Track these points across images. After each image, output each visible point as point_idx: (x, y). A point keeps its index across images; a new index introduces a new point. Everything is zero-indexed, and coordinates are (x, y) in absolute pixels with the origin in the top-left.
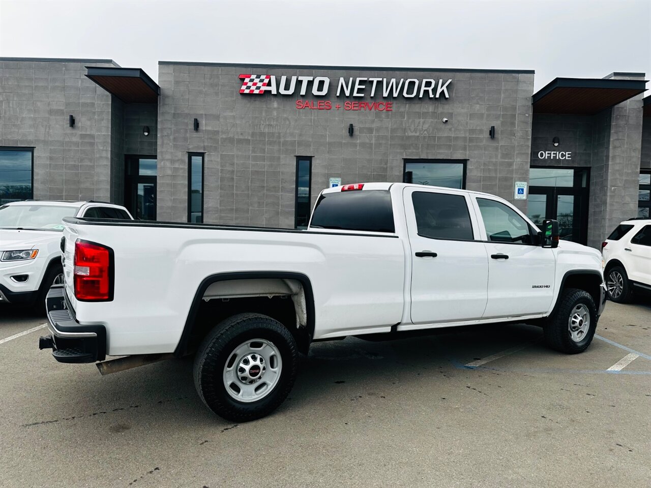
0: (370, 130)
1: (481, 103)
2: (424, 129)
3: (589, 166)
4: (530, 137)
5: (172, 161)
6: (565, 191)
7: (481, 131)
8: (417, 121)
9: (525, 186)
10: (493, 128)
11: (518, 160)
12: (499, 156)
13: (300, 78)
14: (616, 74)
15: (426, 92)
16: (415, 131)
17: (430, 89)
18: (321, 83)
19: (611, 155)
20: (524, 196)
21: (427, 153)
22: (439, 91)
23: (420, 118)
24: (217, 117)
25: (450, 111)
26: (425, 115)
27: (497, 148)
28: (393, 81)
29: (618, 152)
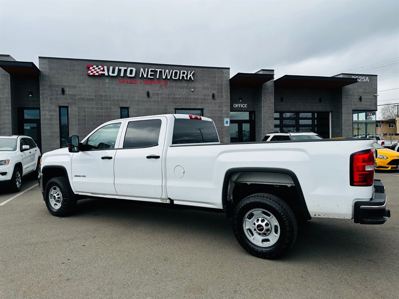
0: (158, 94)
1: (207, 82)
2: (183, 94)
3: (254, 110)
4: (229, 98)
5: (50, 111)
6: (245, 122)
7: (209, 95)
8: (180, 90)
9: (228, 120)
10: (213, 94)
11: (225, 108)
12: (217, 107)
13: (120, 68)
14: (263, 70)
15: (183, 77)
16: (179, 95)
17: (185, 75)
18: (131, 71)
19: (262, 105)
20: (228, 125)
21: (185, 105)
22: (189, 76)
23: (181, 89)
24: (75, 87)
25: (194, 86)
26: (183, 87)
27: (216, 103)
28: (167, 71)
29: (265, 104)
